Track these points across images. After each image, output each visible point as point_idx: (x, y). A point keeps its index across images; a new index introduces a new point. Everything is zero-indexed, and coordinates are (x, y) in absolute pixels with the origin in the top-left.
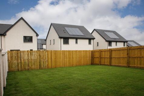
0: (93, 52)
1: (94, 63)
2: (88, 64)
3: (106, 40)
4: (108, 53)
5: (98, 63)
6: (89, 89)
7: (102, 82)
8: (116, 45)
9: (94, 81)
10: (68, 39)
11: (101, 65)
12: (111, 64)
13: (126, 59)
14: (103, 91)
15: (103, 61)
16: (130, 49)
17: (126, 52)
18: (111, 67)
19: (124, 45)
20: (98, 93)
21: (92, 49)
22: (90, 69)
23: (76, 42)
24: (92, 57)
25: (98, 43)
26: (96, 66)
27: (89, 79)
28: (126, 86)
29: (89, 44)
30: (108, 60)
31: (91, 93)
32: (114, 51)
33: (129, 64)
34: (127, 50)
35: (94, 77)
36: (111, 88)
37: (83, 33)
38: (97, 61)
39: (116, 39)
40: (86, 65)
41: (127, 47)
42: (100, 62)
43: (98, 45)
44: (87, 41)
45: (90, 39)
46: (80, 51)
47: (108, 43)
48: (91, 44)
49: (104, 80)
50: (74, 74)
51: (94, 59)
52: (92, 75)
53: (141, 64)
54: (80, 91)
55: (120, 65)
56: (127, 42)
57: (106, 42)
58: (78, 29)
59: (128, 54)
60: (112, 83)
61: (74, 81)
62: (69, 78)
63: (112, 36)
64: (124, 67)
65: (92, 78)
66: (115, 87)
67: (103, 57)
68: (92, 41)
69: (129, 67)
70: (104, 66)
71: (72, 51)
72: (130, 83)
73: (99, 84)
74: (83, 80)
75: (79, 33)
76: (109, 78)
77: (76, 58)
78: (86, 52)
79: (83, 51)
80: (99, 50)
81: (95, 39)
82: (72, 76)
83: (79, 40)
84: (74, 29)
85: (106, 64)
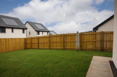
0: (25, 39)
1: (27, 48)
2: (22, 48)
3: (35, 30)
4: (37, 39)
5: (30, 48)
6: (22, 69)
7: (32, 62)
8: (43, 34)
9: (26, 62)
10: (5, 28)
11: (32, 49)
12: (39, 48)
13: (48, 44)
14: (32, 69)
15: (33, 46)
16: (50, 37)
17: (48, 39)
18: (39, 50)
19: (48, 34)
20: (29, 70)
21: (25, 37)
22: (24, 53)
23: (13, 31)
24: (25, 43)
25: (30, 32)
26: (28, 50)
27: (23, 61)
28: (48, 62)
29: (23, 33)
30: (37, 45)
31: (24, 72)
32: (41, 38)
33: (50, 47)
34: (49, 37)
35: (26, 59)
36: (38, 66)
37: (18, 24)
38: (29, 46)
39: (42, 29)
40: (21, 50)
41: (50, 35)
42: (31, 47)
43: (30, 34)
44: (21, 30)
45: (24, 29)
46: (15, 39)
47: (37, 32)
48: (24, 33)
49: (34, 60)
50: (10, 58)
51: (26, 45)
52: (24, 57)
53: (57, 47)
54: (15, 72)
55: (44, 48)
56: (49, 32)
57: (36, 32)
58: (13, 20)
59: (49, 40)
60: (39, 61)
61: (10, 64)
62: (5, 62)
63: (40, 28)
64: (47, 49)
65: (25, 60)
66: (41, 64)
67: (33, 42)
68: (25, 30)
69: (50, 49)
70: (34, 50)
71: (8, 39)
72: (50, 60)
73: (30, 64)
74: (18, 62)
75: (15, 24)
76: (37, 58)
77: (12, 44)
78: (20, 39)
79: (18, 39)
80: (30, 38)
81: (27, 29)
82: (8, 60)
83: (14, 30)
84: (10, 20)
85: (35, 48)
